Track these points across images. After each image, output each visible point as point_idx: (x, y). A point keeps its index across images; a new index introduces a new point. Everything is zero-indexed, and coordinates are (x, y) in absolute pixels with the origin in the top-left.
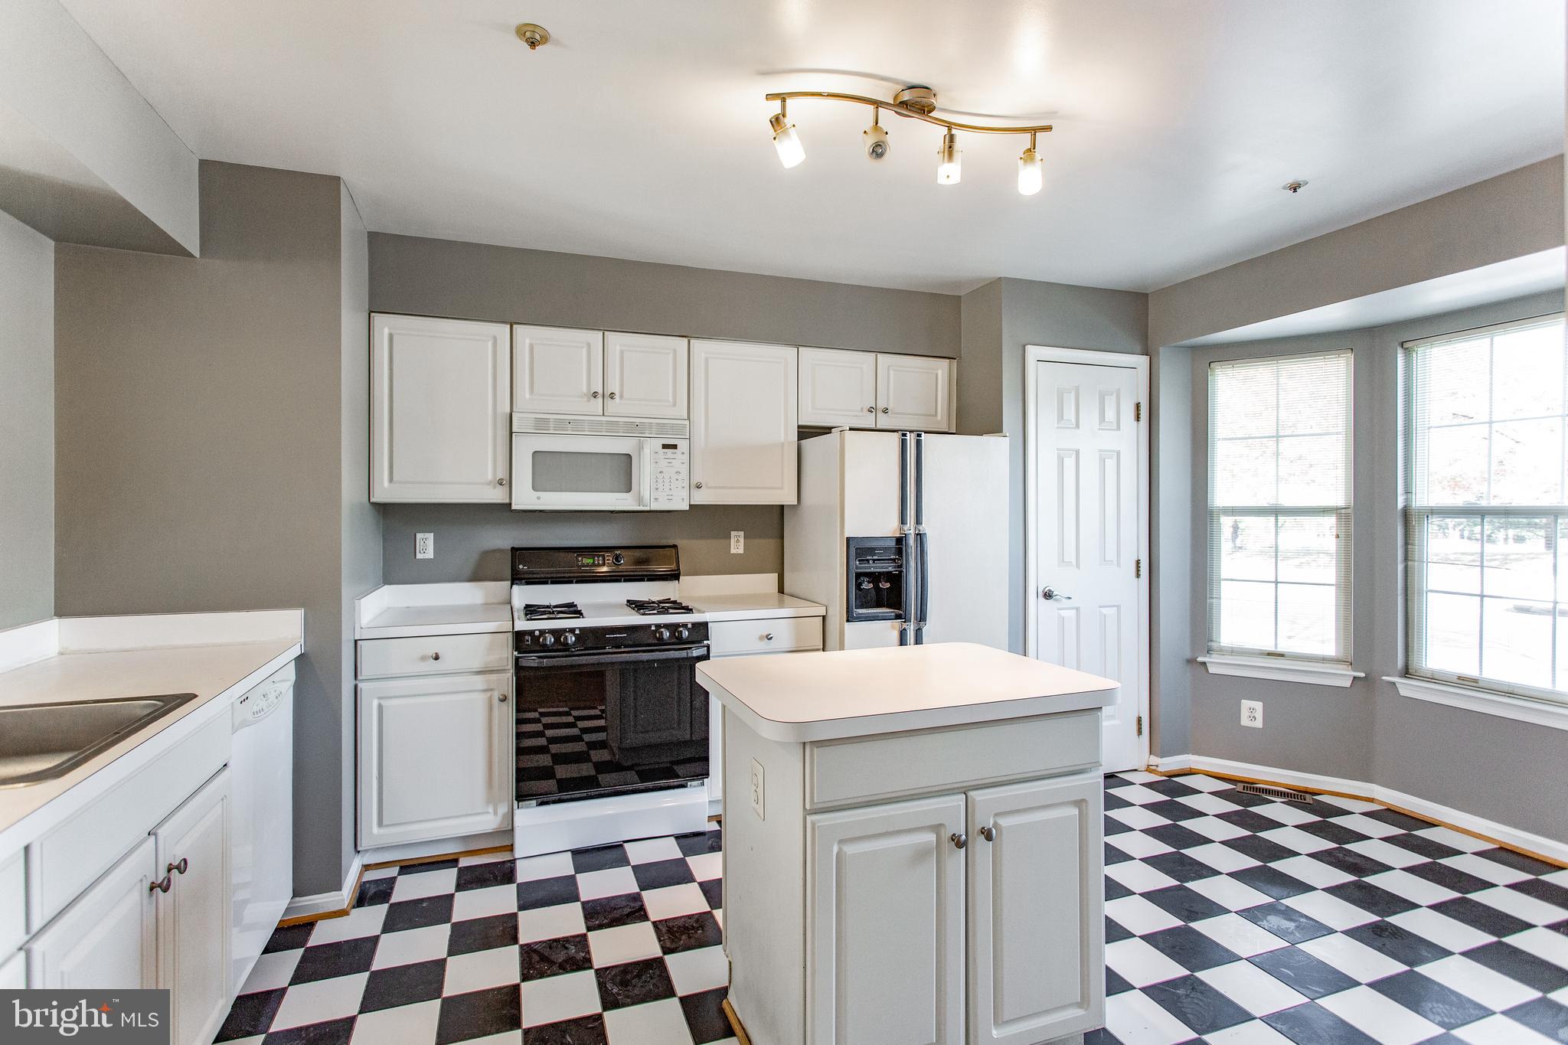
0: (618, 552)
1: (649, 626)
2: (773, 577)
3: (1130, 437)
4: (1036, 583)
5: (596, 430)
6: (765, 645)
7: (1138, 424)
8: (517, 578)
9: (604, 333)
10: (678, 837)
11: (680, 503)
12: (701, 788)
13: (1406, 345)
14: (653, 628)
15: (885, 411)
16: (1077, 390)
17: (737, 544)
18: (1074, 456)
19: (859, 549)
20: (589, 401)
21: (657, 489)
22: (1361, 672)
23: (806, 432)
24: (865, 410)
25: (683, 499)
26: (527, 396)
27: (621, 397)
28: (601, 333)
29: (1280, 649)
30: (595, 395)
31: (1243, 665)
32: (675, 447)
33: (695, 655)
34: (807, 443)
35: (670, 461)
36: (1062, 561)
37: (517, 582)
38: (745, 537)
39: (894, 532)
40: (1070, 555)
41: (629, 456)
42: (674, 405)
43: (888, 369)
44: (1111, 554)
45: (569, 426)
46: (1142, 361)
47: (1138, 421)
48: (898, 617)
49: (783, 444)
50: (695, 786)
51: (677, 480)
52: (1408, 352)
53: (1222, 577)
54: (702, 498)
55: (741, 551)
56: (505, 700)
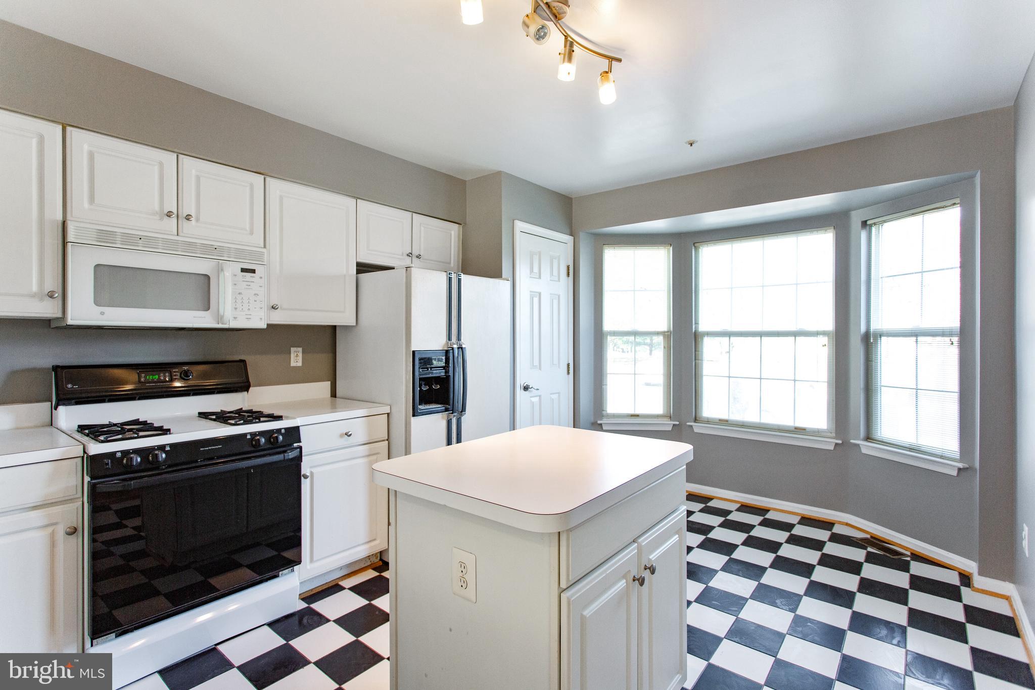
0: (186, 368)
1: (245, 435)
2: (327, 384)
3: (564, 286)
4: (520, 381)
5: (171, 247)
6: (346, 441)
7: (568, 279)
8: (65, 398)
9: (177, 156)
10: (271, 625)
11: (258, 321)
12: (292, 574)
13: (696, 245)
14: (249, 437)
15: (418, 257)
16: (540, 253)
17: (296, 358)
18: (538, 296)
19: (422, 361)
20: (161, 219)
21: (236, 309)
22: (677, 421)
23: (363, 268)
24: (405, 255)
25: (261, 319)
26: (86, 205)
27: (198, 220)
28: (175, 155)
29: (637, 412)
30: (169, 214)
31: (621, 424)
32: (253, 271)
33: (290, 457)
34: (363, 276)
35: (249, 283)
36: (533, 366)
37: (63, 402)
38: (303, 352)
39: (443, 348)
40: (536, 363)
41: (207, 277)
42: (252, 233)
43: (420, 226)
44: (556, 362)
45: (140, 242)
46: (568, 239)
47: (568, 276)
48: (446, 410)
49: (345, 276)
50: (285, 574)
51: (255, 301)
52: (696, 249)
53: (608, 372)
54: (278, 318)
55: (300, 364)
56: (74, 533)
